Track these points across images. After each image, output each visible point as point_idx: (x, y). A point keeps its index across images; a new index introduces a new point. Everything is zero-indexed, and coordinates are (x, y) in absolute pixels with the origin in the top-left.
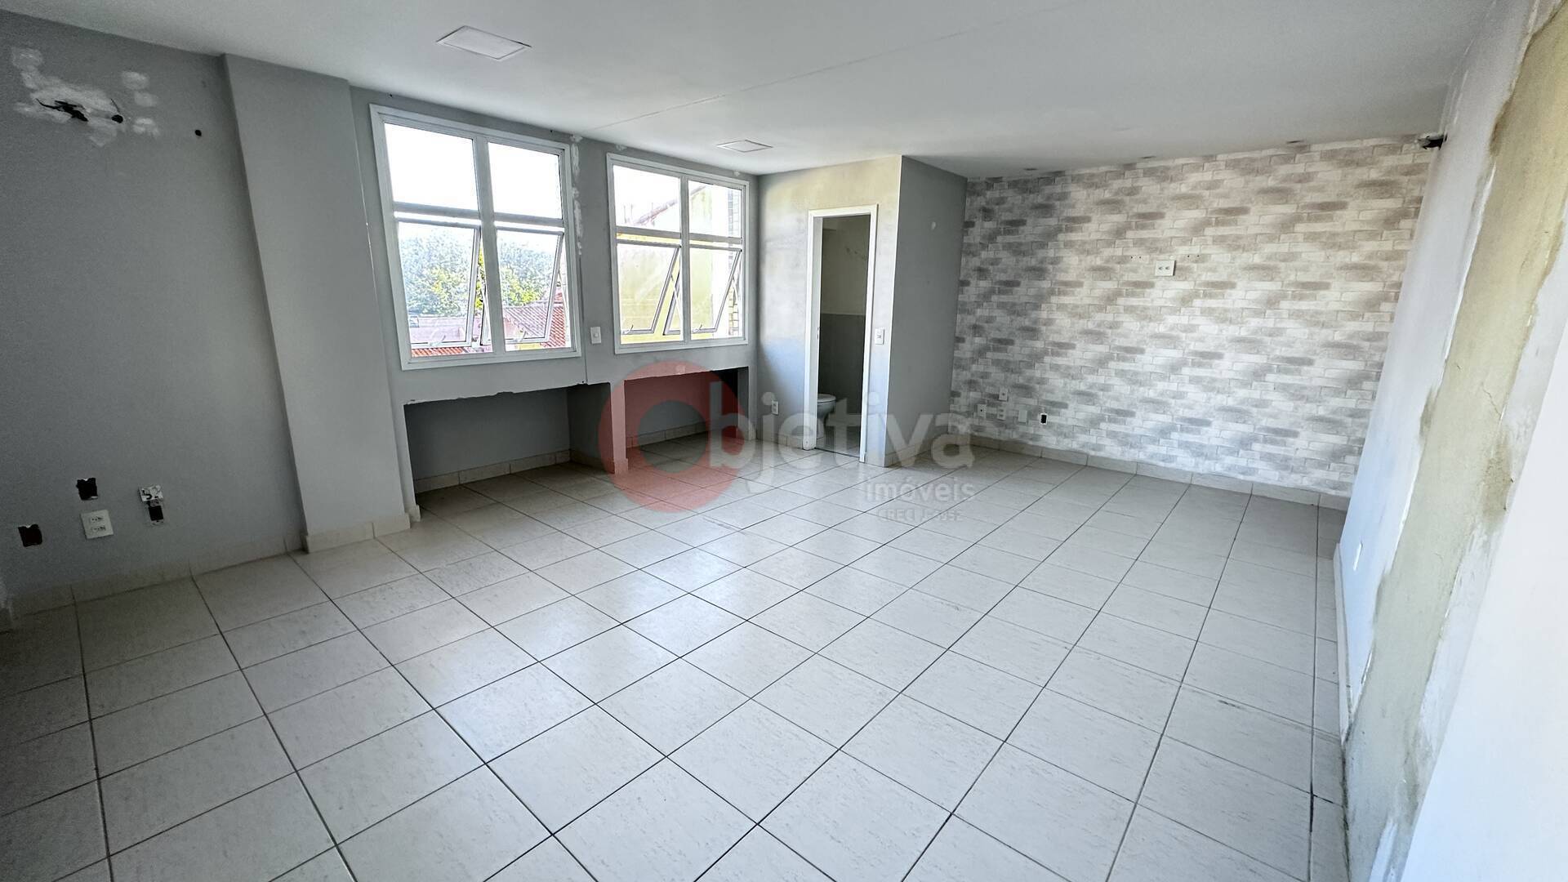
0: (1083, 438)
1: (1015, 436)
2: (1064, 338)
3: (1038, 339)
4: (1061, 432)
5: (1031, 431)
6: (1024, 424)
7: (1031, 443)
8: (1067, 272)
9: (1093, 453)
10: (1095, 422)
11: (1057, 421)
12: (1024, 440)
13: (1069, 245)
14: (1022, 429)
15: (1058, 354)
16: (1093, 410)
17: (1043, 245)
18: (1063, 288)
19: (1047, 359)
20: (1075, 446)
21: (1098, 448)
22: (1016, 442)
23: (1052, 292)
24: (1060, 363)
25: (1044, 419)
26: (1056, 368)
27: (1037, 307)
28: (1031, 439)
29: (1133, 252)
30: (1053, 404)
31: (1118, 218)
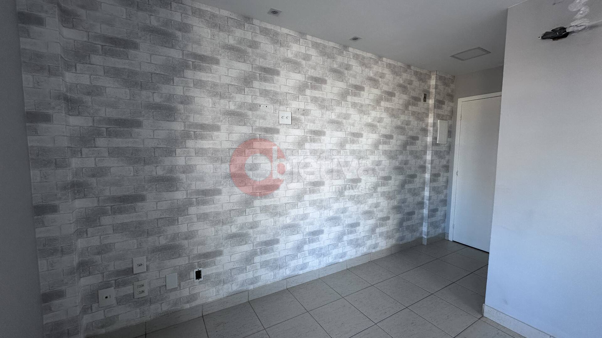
0: (241, 277)
1: (165, 308)
2: (208, 184)
3: (177, 190)
4: (219, 280)
5: (186, 292)
6: (175, 289)
7: (188, 306)
8: (201, 114)
9: (251, 287)
10: (248, 259)
11: (214, 271)
12: (179, 308)
13: (199, 84)
14: (172, 296)
15: (204, 203)
16: (246, 248)
17: (168, 80)
18: (198, 131)
19: (193, 210)
20: (235, 288)
21: (256, 279)
22: (167, 315)
23: (187, 136)
24: (208, 211)
25: (198, 275)
26: (203, 217)
27: (170, 152)
28: (188, 302)
29: (261, 101)
30: (207, 255)
31: (243, 67)
